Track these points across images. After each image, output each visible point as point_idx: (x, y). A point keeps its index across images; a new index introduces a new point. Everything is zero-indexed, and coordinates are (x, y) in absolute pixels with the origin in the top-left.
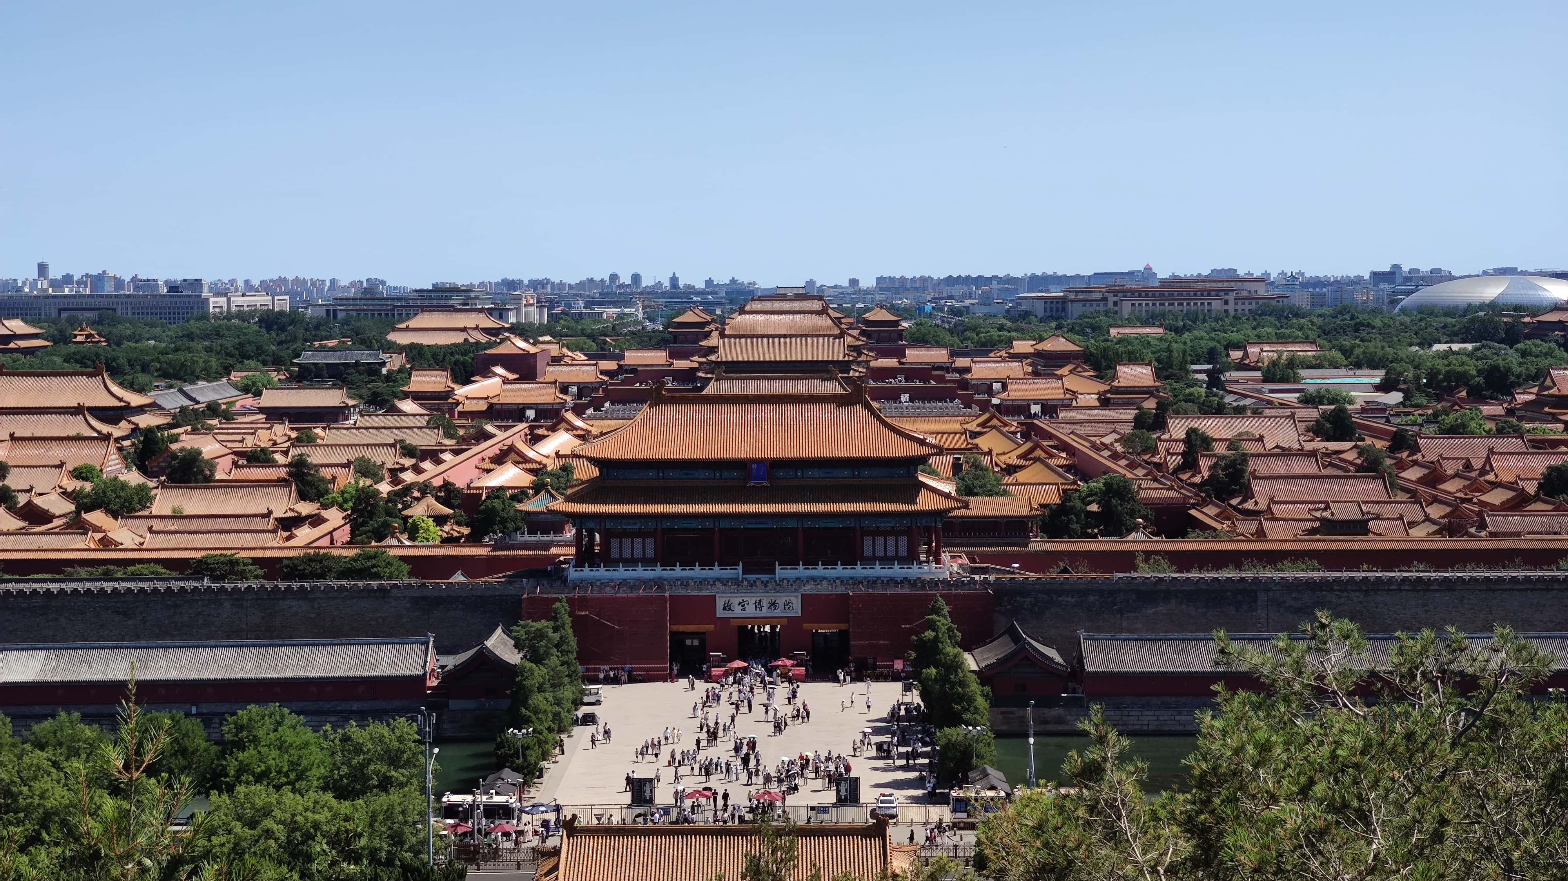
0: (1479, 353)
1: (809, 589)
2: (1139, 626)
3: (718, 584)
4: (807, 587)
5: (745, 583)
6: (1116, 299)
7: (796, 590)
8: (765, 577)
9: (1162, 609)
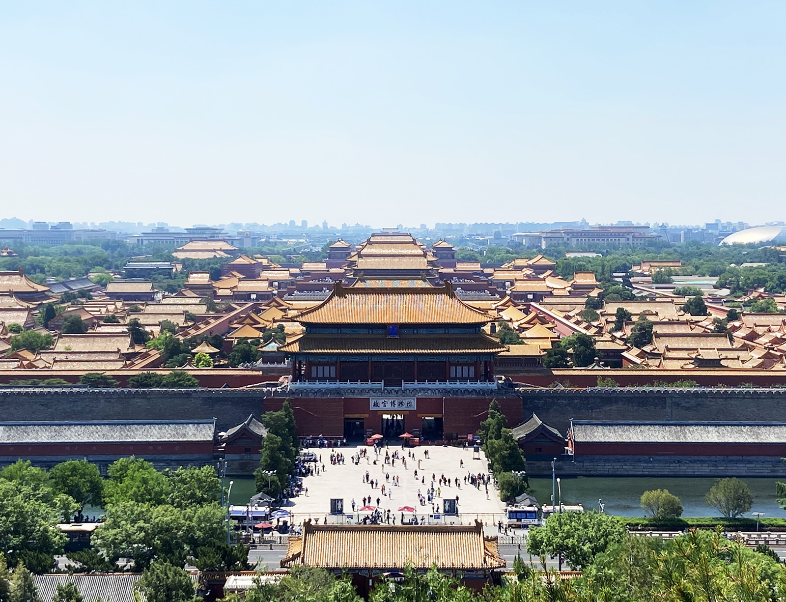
0: (769, 268)
1: (420, 395)
2: (601, 416)
3: (371, 392)
4: (420, 394)
5: (386, 391)
6: (568, 237)
7: (414, 396)
8: (397, 388)
9: (614, 407)
